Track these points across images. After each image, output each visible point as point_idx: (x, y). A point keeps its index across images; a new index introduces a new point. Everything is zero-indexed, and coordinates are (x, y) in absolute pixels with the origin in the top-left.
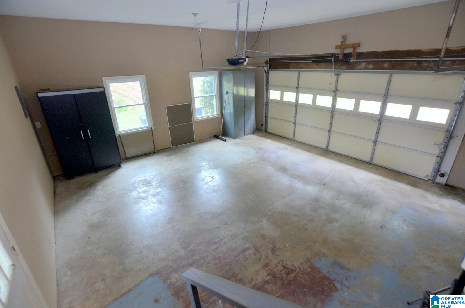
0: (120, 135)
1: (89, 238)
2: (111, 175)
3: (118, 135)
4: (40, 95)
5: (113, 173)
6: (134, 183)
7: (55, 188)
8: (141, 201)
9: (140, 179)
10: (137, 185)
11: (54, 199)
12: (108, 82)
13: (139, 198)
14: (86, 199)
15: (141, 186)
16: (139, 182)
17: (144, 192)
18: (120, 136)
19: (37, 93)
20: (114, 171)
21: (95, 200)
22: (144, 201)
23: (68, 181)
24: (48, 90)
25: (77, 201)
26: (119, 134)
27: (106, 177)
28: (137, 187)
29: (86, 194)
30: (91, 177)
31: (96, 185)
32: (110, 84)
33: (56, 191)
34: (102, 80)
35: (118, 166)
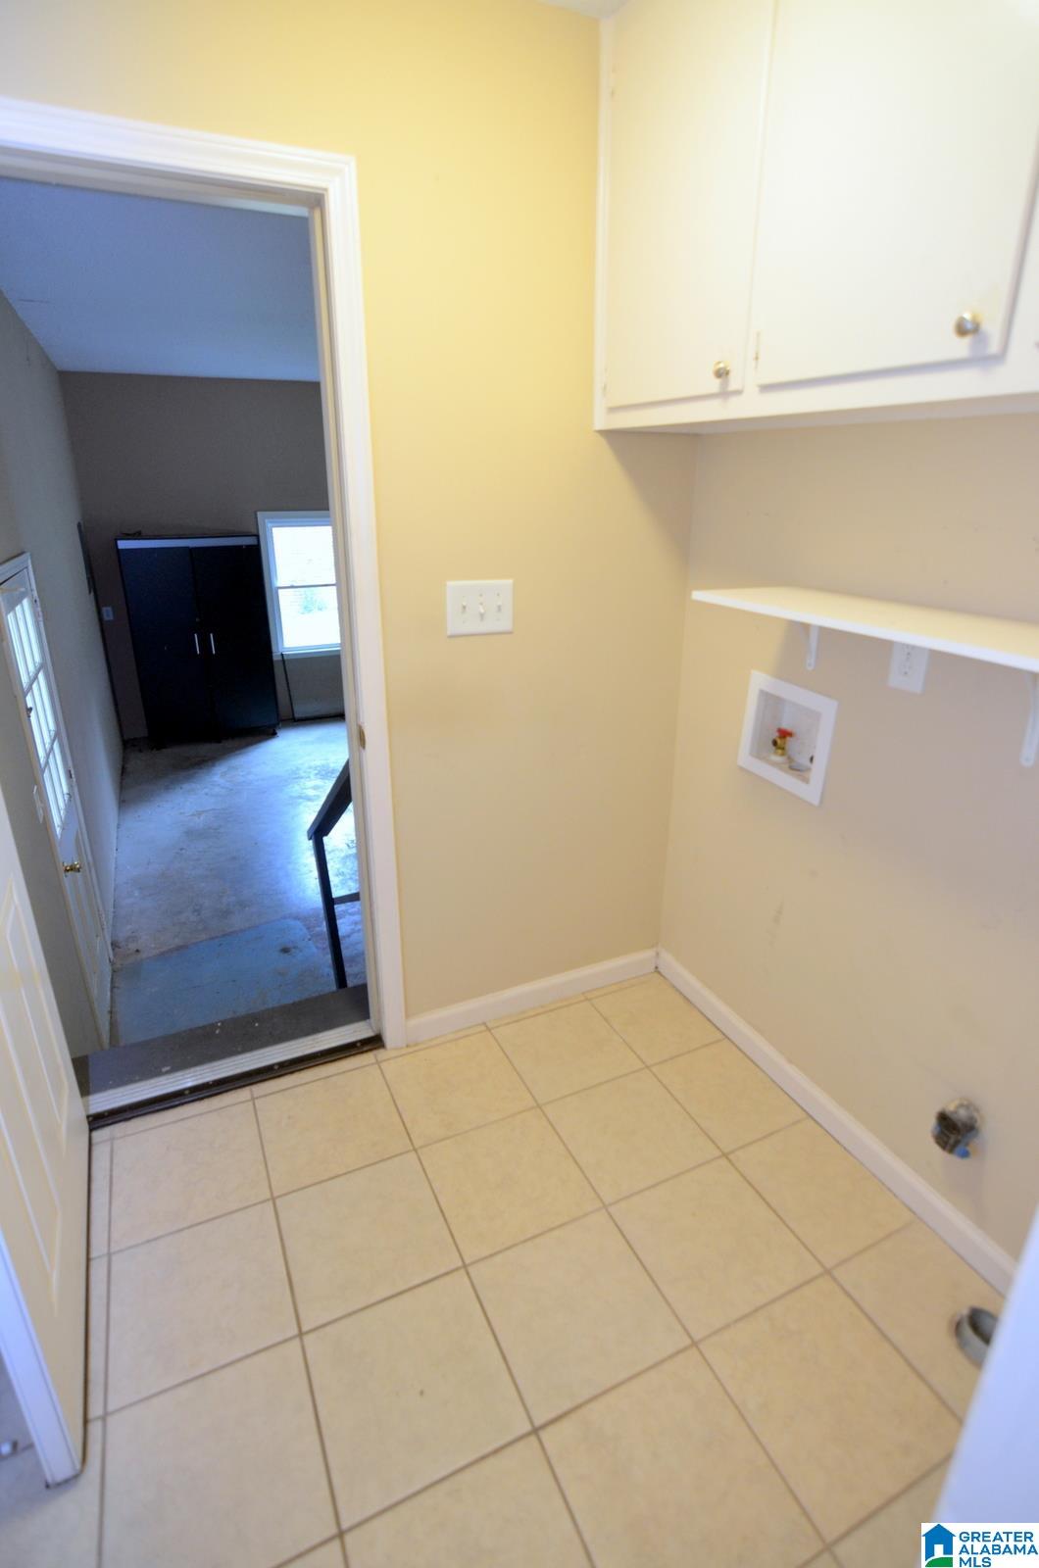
0: (285, 658)
1: (182, 849)
2: (250, 748)
3: (280, 658)
4: (123, 544)
5: (255, 746)
6: (298, 769)
7: (125, 760)
8: (305, 803)
9: (313, 764)
10: (303, 775)
11: (122, 779)
12: (269, 525)
13: (300, 797)
14: (186, 786)
15: (312, 777)
16: (310, 768)
17: (316, 788)
18: (283, 661)
19: (116, 540)
20: (260, 741)
21: (206, 790)
22: (309, 803)
23: (155, 751)
24: (137, 536)
25: (167, 788)
26: (282, 655)
27: (238, 752)
28: (302, 778)
29: (188, 779)
30: (204, 749)
31: (213, 765)
32: (275, 530)
33: (128, 766)
34: (256, 518)
35: (269, 733)
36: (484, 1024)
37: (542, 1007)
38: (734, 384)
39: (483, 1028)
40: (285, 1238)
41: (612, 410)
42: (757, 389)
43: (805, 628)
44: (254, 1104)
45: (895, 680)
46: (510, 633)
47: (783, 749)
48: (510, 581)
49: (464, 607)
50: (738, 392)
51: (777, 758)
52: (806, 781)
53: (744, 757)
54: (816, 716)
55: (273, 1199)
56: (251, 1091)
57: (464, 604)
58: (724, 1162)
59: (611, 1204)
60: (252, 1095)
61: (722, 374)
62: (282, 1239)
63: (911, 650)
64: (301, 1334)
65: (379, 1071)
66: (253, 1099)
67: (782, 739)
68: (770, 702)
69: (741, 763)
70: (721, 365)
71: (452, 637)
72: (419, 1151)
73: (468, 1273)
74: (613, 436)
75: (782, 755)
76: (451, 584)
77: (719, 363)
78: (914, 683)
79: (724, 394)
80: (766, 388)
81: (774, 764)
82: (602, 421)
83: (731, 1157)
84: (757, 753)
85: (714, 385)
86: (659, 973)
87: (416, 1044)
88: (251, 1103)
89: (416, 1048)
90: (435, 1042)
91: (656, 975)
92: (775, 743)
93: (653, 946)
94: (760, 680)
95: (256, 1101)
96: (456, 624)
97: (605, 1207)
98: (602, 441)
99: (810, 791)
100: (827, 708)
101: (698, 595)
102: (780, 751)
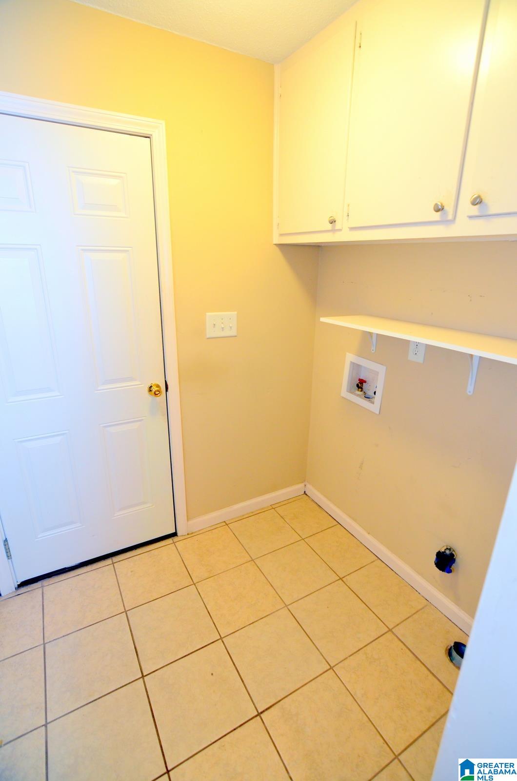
36: (225, 522)
37: (252, 513)
38: (338, 226)
39: (225, 524)
40: (132, 630)
41: (281, 235)
42: (348, 229)
43: (370, 334)
44: (114, 566)
45: (411, 357)
46: (236, 336)
47: (362, 388)
48: (236, 313)
49: (215, 325)
50: (340, 230)
51: (359, 393)
52: (373, 403)
53: (344, 392)
54: (377, 373)
55: (126, 612)
56: (112, 560)
57: (214, 323)
58: (340, 581)
59: (288, 605)
60: (112, 562)
61: (332, 222)
62: (131, 631)
63: (417, 344)
64: (143, 676)
65: (175, 547)
66: (113, 563)
67: (360, 384)
68: (355, 367)
69: (342, 395)
70: (332, 218)
71: (208, 338)
72: (196, 584)
73: (223, 642)
74: (281, 246)
75: (361, 391)
76: (208, 314)
77: (331, 217)
78: (420, 359)
79: (334, 231)
80: (352, 229)
81: (358, 395)
82: (277, 240)
83: (344, 579)
84: (350, 391)
85: (329, 227)
86: (306, 494)
87: (192, 533)
88: (112, 565)
89: (193, 535)
90: (201, 532)
91: (305, 495)
92: (358, 385)
93: (303, 482)
94: (350, 357)
95: (115, 564)
96: (210, 333)
97: (286, 606)
98: (277, 249)
99: (374, 407)
100: (381, 370)
101: (323, 319)
102: (360, 389)
